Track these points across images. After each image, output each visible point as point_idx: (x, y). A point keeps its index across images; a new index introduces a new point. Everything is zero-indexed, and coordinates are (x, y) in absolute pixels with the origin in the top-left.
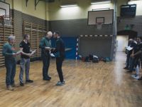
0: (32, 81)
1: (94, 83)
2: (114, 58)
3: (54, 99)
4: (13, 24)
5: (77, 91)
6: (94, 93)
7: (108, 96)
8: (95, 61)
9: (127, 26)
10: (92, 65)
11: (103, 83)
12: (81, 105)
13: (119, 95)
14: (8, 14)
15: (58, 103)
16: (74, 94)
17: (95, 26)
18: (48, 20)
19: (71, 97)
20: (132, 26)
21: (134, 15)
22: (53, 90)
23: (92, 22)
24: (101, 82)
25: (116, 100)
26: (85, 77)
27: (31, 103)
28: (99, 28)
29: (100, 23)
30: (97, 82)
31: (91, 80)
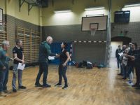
0: (25, 88)
1: (88, 89)
2: (108, 64)
4: (6, 29)
5: (71, 97)
6: (88, 100)
7: (102, 103)
8: (89, 67)
9: (121, 32)
10: (85, 70)
11: (97, 90)
13: (114, 102)
14: (1, 19)
17: (89, 32)
18: (41, 25)
20: (126, 32)
21: (128, 21)
22: (46, 96)
23: (85, 28)
24: (95, 88)
26: (78, 83)
28: (93, 34)
29: (93, 29)
30: (91, 88)
31: (85, 86)
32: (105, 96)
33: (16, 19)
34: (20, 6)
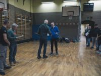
9: (88, 18)
18: (32, 12)
29: (71, 15)
31: (71, 55)
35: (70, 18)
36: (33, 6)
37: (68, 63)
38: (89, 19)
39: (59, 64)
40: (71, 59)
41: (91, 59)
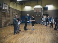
3: (28, 37)
5: (34, 34)
10: (36, 25)
11: (42, 31)
12: (37, 38)
14: (8, 8)
15: (29, 38)
16: (33, 35)
17: (36, 13)
18: (21, 10)
19: (33, 36)
20: (47, 13)
25: (48, 36)
27: (20, 39)
29: (38, 12)
30: (40, 30)
32: (45, 32)
33: (13, 9)
34: (14, 4)
35: (38, 13)
36: (21, 8)
37: (36, 33)
38: (46, 13)
39: (31, 33)
40: (37, 31)
41: (46, 31)
